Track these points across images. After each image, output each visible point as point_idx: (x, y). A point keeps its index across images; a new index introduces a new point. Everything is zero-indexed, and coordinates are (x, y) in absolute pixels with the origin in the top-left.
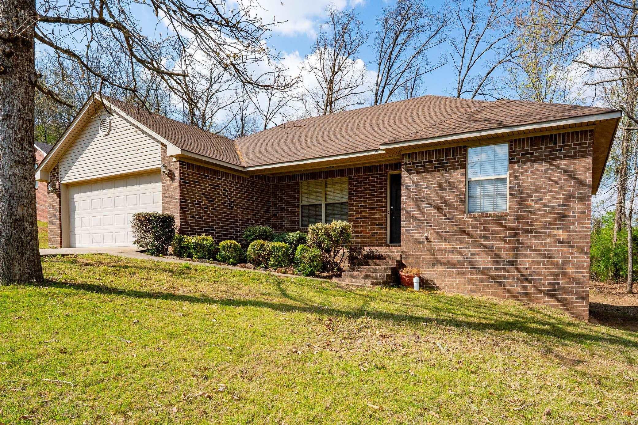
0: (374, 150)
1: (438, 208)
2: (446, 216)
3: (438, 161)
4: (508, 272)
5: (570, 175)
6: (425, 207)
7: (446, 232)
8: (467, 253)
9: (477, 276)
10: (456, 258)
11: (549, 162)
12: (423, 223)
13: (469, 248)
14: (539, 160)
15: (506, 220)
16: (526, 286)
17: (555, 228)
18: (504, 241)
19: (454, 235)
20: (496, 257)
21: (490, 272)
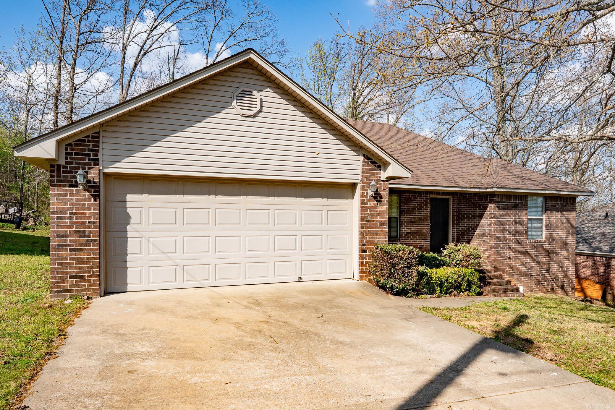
0: (479, 188)
1: (514, 235)
2: (518, 241)
3: (514, 203)
4: (546, 277)
5: (568, 221)
6: (508, 234)
7: (519, 252)
8: (528, 266)
9: (532, 281)
10: (523, 270)
11: (561, 212)
12: (507, 246)
13: (529, 263)
14: (558, 210)
15: (545, 245)
16: (553, 285)
17: (563, 250)
18: (544, 258)
19: (523, 254)
20: (541, 268)
21: (539, 277)
